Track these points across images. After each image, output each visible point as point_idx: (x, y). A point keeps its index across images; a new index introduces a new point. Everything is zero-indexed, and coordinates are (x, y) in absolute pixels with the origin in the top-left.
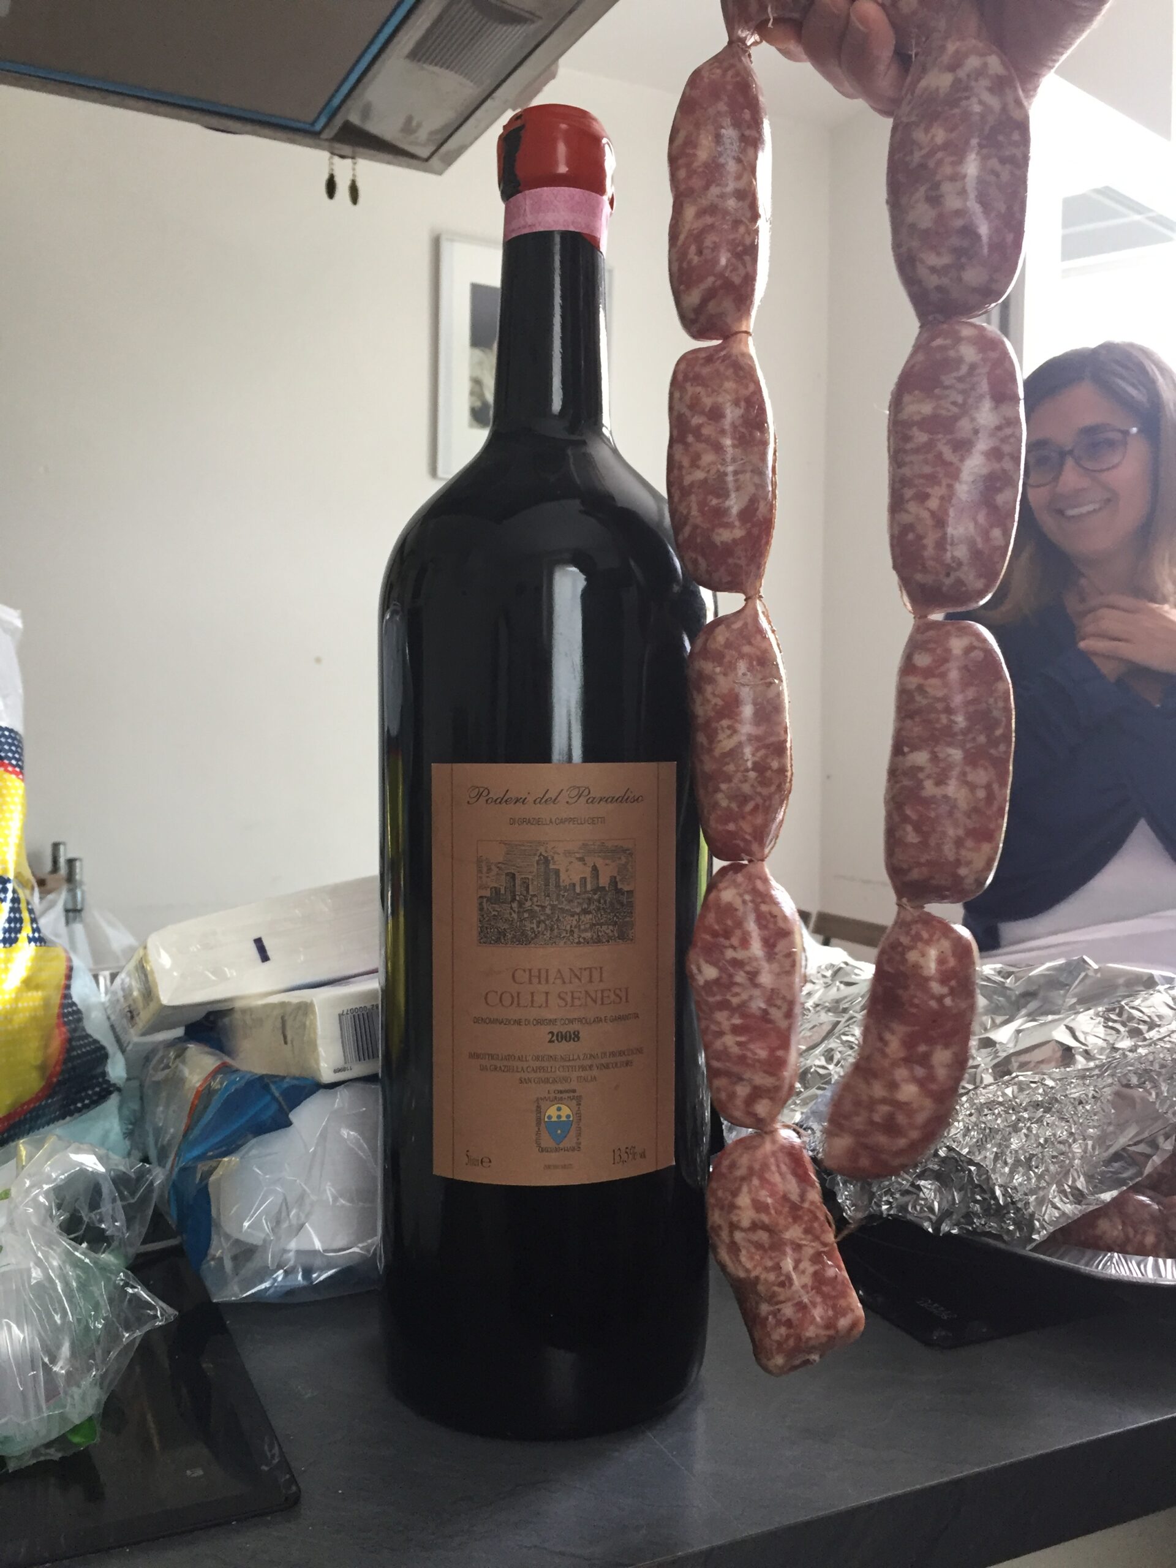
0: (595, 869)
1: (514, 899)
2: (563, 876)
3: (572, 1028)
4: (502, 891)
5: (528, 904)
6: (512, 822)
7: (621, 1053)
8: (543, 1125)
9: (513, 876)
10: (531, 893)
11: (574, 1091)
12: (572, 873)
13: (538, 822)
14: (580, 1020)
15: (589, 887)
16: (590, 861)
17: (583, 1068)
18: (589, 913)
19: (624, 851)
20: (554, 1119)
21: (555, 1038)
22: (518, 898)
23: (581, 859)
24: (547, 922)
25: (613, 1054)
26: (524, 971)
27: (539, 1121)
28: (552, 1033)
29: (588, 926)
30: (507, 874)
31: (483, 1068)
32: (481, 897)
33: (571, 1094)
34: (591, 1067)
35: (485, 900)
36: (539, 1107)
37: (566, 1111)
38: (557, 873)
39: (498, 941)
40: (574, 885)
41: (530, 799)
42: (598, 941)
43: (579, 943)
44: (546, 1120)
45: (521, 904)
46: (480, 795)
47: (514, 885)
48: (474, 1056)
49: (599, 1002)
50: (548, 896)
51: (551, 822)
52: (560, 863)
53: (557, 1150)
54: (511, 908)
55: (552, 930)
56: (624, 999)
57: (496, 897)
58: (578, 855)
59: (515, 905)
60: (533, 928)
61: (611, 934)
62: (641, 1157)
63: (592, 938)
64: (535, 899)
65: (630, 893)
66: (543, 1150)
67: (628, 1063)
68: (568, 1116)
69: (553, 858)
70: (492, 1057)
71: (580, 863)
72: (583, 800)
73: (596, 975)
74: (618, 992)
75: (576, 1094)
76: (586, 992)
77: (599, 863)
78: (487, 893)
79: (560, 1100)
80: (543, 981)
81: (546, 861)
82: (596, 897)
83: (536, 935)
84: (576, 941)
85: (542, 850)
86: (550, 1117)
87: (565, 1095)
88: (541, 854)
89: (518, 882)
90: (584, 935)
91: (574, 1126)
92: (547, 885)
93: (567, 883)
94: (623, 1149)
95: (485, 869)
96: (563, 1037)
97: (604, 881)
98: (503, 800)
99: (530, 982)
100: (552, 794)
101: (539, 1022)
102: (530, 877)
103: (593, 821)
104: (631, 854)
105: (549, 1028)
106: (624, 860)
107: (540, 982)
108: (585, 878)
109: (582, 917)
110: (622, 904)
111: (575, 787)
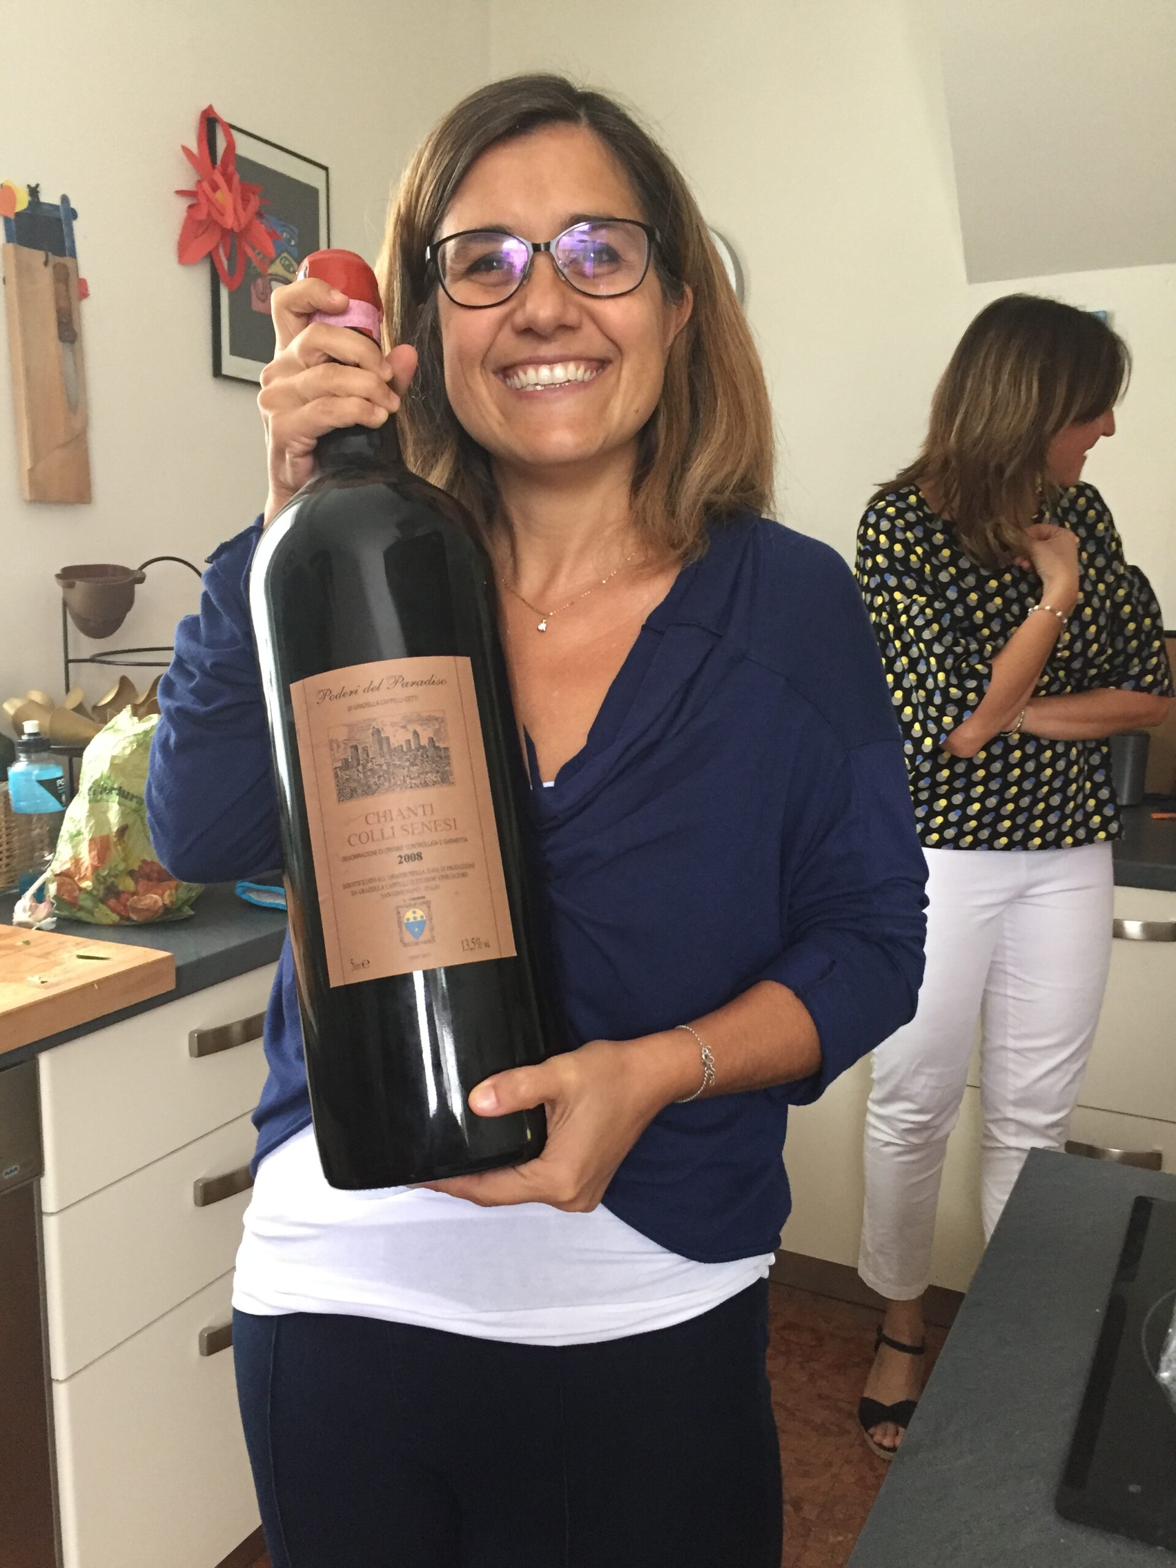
0: (415, 733)
1: (358, 764)
2: (392, 741)
3: (415, 851)
4: (350, 760)
5: (370, 765)
6: (350, 709)
7: (457, 867)
8: (404, 928)
9: (356, 748)
10: (371, 756)
11: (423, 897)
12: (398, 738)
13: (368, 705)
14: (420, 845)
15: (413, 747)
16: (411, 728)
17: (428, 880)
18: (417, 765)
19: (437, 719)
20: (412, 920)
21: (403, 859)
22: (361, 762)
23: (404, 727)
24: (385, 776)
25: (450, 868)
26: (373, 814)
27: (400, 923)
28: (401, 856)
29: (416, 775)
30: (352, 747)
31: (354, 893)
32: (336, 768)
33: (422, 900)
34: (434, 879)
35: (338, 770)
36: (398, 913)
37: (419, 913)
38: (388, 739)
39: (352, 796)
40: (402, 746)
41: (360, 691)
42: (425, 784)
43: (411, 787)
44: (406, 921)
45: (364, 767)
46: (325, 695)
47: (358, 754)
48: (347, 886)
49: (433, 830)
50: (384, 757)
51: (378, 703)
52: (387, 732)
53: (417, 944)
54: (358, 771)
55: (390, 781)
56: (453, 828)
57: (346, 766)
58: (401, 725)
59: (360, 768)
60: (375, 782)
61: (435, 779)
62: (486, 946)
63: (421, 784)
64: (374, 761)
65: (446, 749)
66: (405, 945)
67: (464, 875)
68: (422, 917)
69: (383, 729)
70: (359, 883)
71: (404, 730)
72: (399, 684)
73: (428, 810)
74: (447, 822)
75: (425, 900)
76: (423, 824)
77: (419, 729)
78: (339, 764)
79: (415, 905)
80: (389, 818)
81: (378, 731)
82: (419, 753)
83: (378, 787)
84: (409, 786)
85: (374, 724)
86: (408, 919)
87: (418, 901)
88: (374, 727)
89: (360, 751)
90: (414, 781)
91: (428, 923)
92: (381, 749)
93: (396, 745)
94: (470, 939)
95: (335, 745)
96: (409, 858)
97: (424, 742)
98: (342, 695)
99: (379, 821)
100: (376, 684)
101: (389, 849)
102: (368, 745)
103: (409, 699)
104: (443, 721)
105: (398, 853)
106: (437, 726)
107: (386, 821)
108: (409, 740)
109: (411, 768)
110: (441, 757)
111: (391, 677)
